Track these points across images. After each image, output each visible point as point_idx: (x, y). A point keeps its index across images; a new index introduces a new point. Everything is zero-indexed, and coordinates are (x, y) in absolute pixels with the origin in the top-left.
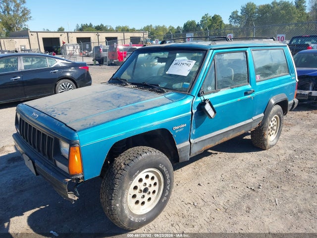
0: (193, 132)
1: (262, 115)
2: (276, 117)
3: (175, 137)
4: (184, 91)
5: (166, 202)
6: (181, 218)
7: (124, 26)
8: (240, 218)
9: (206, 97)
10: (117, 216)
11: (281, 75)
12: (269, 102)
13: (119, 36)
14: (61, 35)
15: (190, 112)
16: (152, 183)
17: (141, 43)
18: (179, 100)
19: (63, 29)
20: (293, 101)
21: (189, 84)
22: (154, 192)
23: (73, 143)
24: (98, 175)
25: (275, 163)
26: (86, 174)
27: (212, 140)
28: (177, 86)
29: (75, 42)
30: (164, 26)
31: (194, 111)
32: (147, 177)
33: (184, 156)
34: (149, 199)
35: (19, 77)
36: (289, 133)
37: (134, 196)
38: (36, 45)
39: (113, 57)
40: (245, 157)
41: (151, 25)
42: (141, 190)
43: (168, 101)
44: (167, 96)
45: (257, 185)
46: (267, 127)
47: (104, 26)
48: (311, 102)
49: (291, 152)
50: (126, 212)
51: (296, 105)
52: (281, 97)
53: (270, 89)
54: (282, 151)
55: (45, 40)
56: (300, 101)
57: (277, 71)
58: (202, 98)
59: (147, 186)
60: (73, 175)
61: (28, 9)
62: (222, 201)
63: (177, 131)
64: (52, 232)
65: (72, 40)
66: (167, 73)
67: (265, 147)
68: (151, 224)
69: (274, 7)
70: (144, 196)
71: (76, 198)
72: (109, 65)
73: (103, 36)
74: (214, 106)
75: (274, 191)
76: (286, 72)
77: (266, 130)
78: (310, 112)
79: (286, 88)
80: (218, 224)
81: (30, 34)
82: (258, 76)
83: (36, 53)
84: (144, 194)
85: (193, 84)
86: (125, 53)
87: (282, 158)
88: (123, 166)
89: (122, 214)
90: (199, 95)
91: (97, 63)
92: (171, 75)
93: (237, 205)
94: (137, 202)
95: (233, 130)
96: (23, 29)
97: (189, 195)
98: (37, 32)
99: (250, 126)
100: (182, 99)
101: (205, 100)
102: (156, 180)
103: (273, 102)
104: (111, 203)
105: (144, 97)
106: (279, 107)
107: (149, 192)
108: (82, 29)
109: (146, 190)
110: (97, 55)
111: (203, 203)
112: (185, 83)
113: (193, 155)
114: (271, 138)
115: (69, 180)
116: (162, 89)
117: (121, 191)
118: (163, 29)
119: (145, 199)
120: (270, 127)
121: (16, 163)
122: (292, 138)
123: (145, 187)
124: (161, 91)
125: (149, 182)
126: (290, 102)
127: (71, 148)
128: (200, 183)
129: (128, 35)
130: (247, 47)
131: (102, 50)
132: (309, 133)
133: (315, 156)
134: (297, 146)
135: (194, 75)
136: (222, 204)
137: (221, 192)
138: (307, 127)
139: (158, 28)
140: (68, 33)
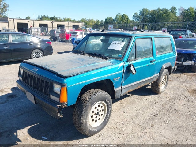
0: (123, 82)
1: (158, 74)
2: (165, 76)
3: (114, 84)
4: (119, 59)
5: (108, 120)
6: (116, 130)
7: (68, 18)
8: (148, 130)
9: (131, 63)
10: (83, 127)
11: (168, 52)
12: (162, 67)
13: (66, 24)
14: (29, 22)
15: (123, 71)
16: (101, 109)
17: (79, 29)
18: (117, 64)
19: (29, 18)
20: (174, 67)
21: (122, 55)
22: (102, 115)
23: (63, 85)
24: (75, 103)
25: (165, 101)
26: (69, 103)
27: (133, 87)
28: (115, 56)
29: (38, 26)
30: (93, 19)
31: (125, 70)
32: (99, 106)
33: (118, 95)
34: (99, 119)
35: (9, 47)
36: (171, 85)
37: (92, 117)
38: (13, 27)
39: (63, 37)
40: (148, 98)
41: (85, 19)
42: (95, 113)
43: (111, 64)
44: (110, 61)
45: (156, 113)
46: (161, 81)
47: (56, 17)
48: (183, 68)
49: (173, 95)
50: (88, 125)
51: (175, 69)
52: (168, 64)
53: (163, 60)
54: (168, 95)
55: (19, 24)
56: (178, 67)
57: (167, 50)
58: (129, 63)
59: (99, 111)
60: (62, 103)
61: (7, 4)
62: (137, 121)
63: (115, 81)
64: (43, 137)
65: (36, 25)
66: (109, 48)
67: (159, 92)
68: (99, 133)
69: (159, 11)
70: (97, 117)
71: (62, 117)
72: (60, 42)
73: (56, 24)
74: (135, 68)
75: (166, 116)
76: (171, 51)
77: (159, 83)
78: (182, 74)
79: (171, 59)
80: (137, 133)
81: (9, 20)
82: (157, 52)
83: (13, 32)
84: (97, 115)
85: (124, 55)
86: (70, 35)
87: (168, 99)
88: (88, 99)
89: (86, 126)
90: (127, 62)
91: (52, 40)
92: (111, 50)
93: (146, 123)
94: (93, 120)
95: (144, 82)
96: (4, 16)
97: (119, 118)
98: (13, 19)
99: (152, 80)
100: (118, 64)
101: (130, 64)
102: (103, 108)
103: (164, 67)
104: (80, 119)
105: (97, 61)
106: (167, 70)
107: (100, 115)
108: (42, 19)
109: (98, 114)
110: (52, 35)
111: (127, 122)
112: (119, 54)
113: (122, 95)
114: (162, 88)
115: (59, 106)
116: (107, 57)
117: (86, 113)
118: (93, 21)
119: (97, 119)
120: (162, 81)
121: (13, 99)
122: (173, 88)
123: (97, 112)
124: (106, 58)
125: (100, 109)
126: (173, 68)
127: (62, 88)
128: (124, 111)
129: (71, 24)
130: (152, 36)
131: (56, 33)
132: (182, 85)
133: (186, 98)
134: (176, 93)
135: (125, 50)
136: (138, 123)
137: (136, 116)
138: (180, 82)
139: (89, 21)
140: (33, 20)
